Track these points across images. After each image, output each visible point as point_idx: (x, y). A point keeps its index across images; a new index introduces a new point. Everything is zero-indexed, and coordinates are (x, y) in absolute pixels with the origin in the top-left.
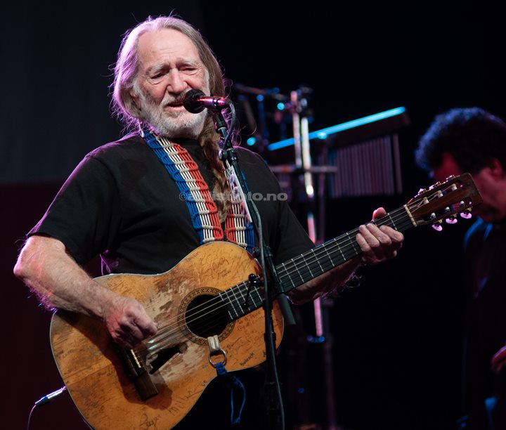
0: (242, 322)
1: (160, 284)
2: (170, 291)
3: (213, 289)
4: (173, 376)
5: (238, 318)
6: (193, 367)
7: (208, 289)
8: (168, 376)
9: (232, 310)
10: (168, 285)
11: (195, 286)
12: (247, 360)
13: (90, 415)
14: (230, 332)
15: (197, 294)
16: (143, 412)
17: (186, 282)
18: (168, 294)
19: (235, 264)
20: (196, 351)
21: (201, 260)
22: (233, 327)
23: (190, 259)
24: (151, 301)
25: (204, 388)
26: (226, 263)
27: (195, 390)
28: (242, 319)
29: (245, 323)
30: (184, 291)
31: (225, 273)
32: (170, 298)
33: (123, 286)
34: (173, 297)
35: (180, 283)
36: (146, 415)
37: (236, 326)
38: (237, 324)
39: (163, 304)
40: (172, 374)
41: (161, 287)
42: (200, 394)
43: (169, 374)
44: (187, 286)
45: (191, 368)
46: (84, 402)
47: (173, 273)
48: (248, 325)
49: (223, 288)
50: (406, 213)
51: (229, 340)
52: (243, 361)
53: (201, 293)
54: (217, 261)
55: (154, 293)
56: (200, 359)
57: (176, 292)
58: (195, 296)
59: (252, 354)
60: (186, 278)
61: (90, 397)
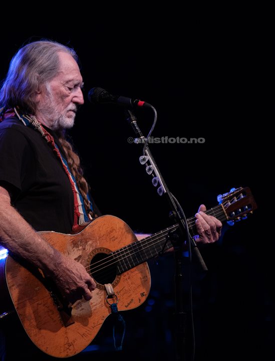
0: (125, 276)
1: (74, 242)
2: (80, 248)
3: (107, 249)
4: (84, 311)
5: (123, 272)
6: (96, 305)
7: (104, 249)
8: (81, 310)
9: (120, 266)
10: (79, 243)
11: (96, 246)
12: (129, 304)
13: (32, 335)
14: (118, 281)
15: (97, 252)
16: (65, 335)
17: (90, 242)
18: (79, 250)
19: (120, 233)
20: (98, 294)
21: (99, 227)
22: (120, 278)
23: (92, 226)
24: (69, 254)
25: (103, 321)
26: (114, 231)
27: (98, 322)
28: (125, 273)
29: (127, 277)
30: (89, 249)
31: (114, 239)
32: (80, 253)
33: (51, 241)
34: (82, 252)
35: (86, 242)
36: (67, 338)
37: (122, 278)
38: (122, 277)
39: (76, 256)
40: (82, 309)
41: (75, 244)
42: (101, 325)
43: (80, 308)
44: (91, 245)
45: (94, 306)
46: (28, 324)
47: (82, 235)
48: (129, 279)
49: (113, 249)
50: (222, 209)
51: (118, 288)
52: (127, 305)
53: (99, 252)
54: (109, 230)
55: (71, 248)
56: (100, 300)
57: (84, 249)
58: (96, 253)
59: (132, 300)
60: (90, 239)
61: (32, 321)
